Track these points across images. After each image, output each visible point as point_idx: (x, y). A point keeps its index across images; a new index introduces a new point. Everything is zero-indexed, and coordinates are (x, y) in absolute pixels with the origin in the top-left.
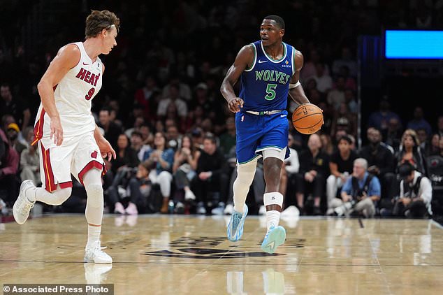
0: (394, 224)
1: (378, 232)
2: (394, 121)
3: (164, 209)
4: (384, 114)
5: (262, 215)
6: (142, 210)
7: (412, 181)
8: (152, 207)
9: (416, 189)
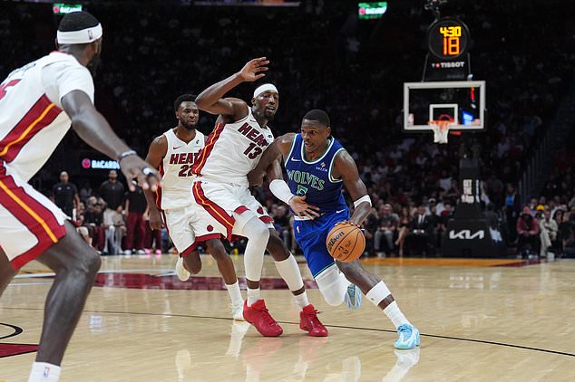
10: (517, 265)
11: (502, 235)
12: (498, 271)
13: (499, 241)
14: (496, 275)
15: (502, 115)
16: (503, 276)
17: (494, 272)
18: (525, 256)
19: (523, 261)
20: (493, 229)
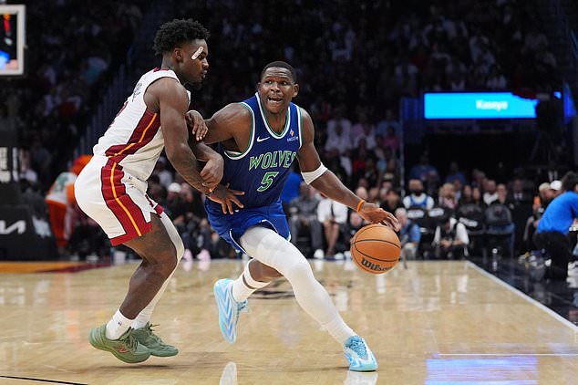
0: (437, 265)
1: (421, 273)
2: (433, 173)
3: (232, 255)
4: (424, 168)
5: (316, 258)
6: (214, 256)
7: (449, 228)
8: (221, 253)
9: (453, 235)
10: (71, 270)
11: (51, 227)
12: (46, 279)
13: (46, 237)
14: (43, 285)
15: (50, 56)
16: (51, 285)
17: (40, 280)
18: (83, 257)
19: (81, 264)
20: (39, 219)
